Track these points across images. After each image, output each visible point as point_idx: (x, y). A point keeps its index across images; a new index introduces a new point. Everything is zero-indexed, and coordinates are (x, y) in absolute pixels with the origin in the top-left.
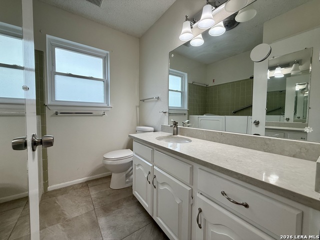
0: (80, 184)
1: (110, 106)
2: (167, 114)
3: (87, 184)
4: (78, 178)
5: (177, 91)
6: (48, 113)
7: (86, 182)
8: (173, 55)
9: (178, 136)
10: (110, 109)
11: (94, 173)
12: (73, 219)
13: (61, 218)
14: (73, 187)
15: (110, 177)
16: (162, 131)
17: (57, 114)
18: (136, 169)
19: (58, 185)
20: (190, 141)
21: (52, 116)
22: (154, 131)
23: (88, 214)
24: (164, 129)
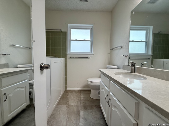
0: (78, 90)
1: (93, 54)
2: (128, 57)
3: (81, 91)
4: (77, 88)
5: (141, 41)
6: (68, 57)
7: (80, 90)
8: (134, 13)
9: (136, 73)
10: (93, 55)
11: (84, 87)
12: (71, 105)
13: (67, 103)
14: (75, 91)
15: (90, 91)
16: (123, 69)
17: (70, 57)
18: (102, 90)
19: (70, 88)
20: (146, 79)
21: (69, 59)
22: (118, 69)
23: (77, 106)
24: (124, 68)
